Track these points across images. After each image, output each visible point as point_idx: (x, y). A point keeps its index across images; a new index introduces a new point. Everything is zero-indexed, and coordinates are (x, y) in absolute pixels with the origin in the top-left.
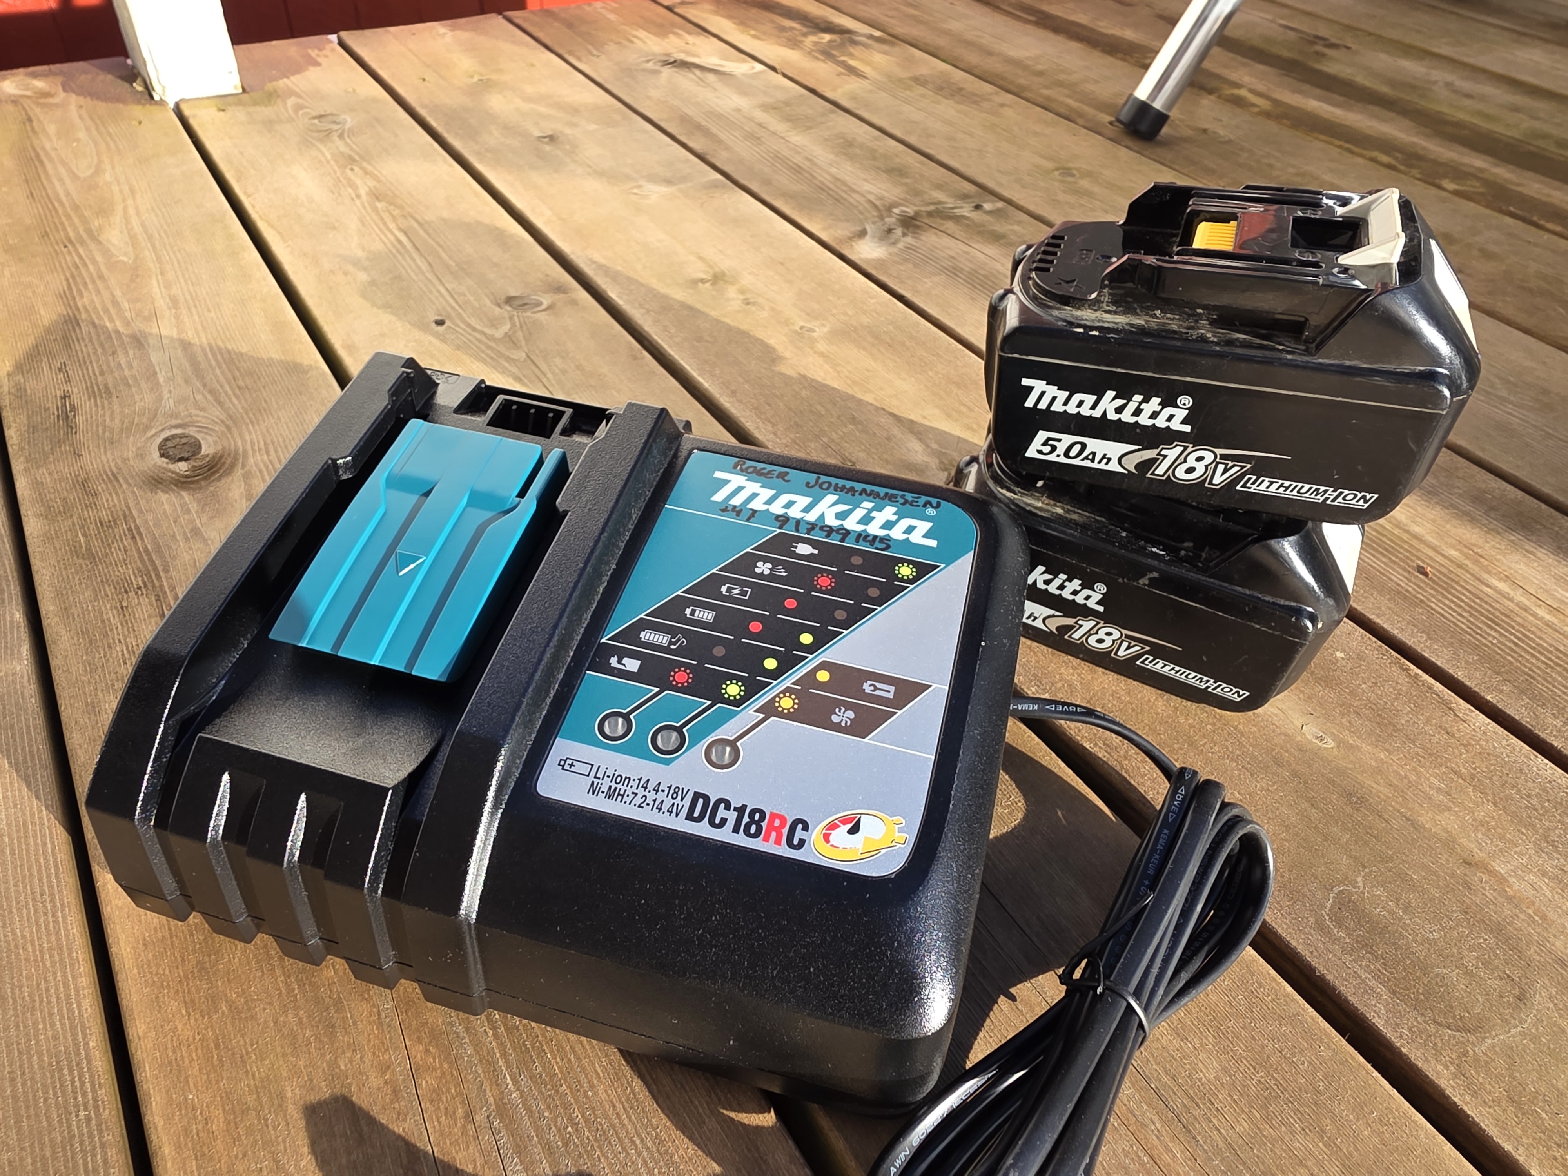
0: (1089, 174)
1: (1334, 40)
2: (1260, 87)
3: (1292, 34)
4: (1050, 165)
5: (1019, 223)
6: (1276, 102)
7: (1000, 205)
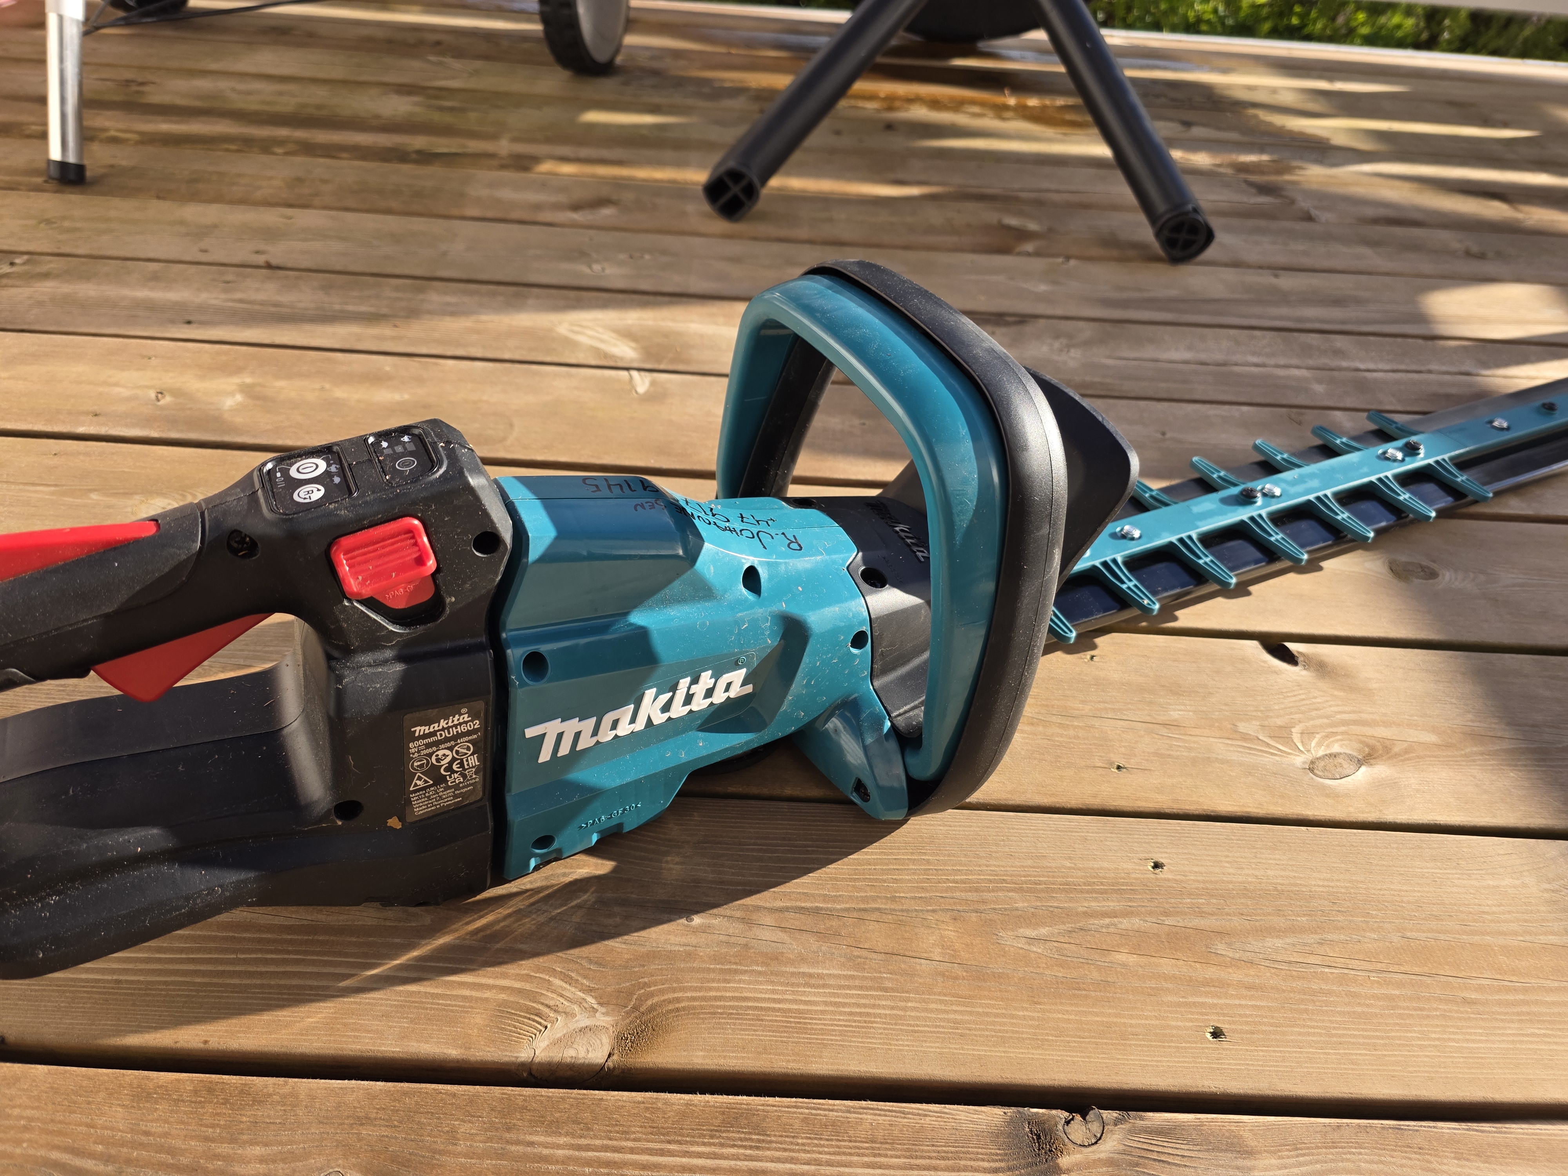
0: (64, 218)
1: (140, 80)
2: (121, 126)
3: (109, 83)
4: (33, 222)
5: (51, 262)
6: (140, 133)
7: (26, 257)
